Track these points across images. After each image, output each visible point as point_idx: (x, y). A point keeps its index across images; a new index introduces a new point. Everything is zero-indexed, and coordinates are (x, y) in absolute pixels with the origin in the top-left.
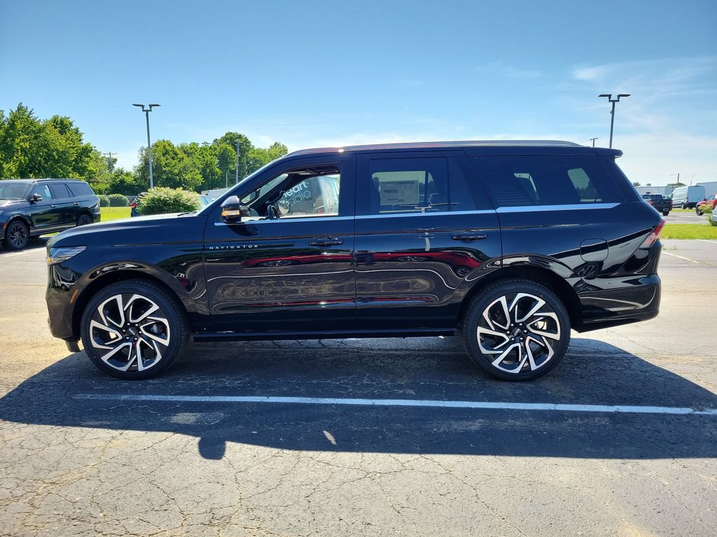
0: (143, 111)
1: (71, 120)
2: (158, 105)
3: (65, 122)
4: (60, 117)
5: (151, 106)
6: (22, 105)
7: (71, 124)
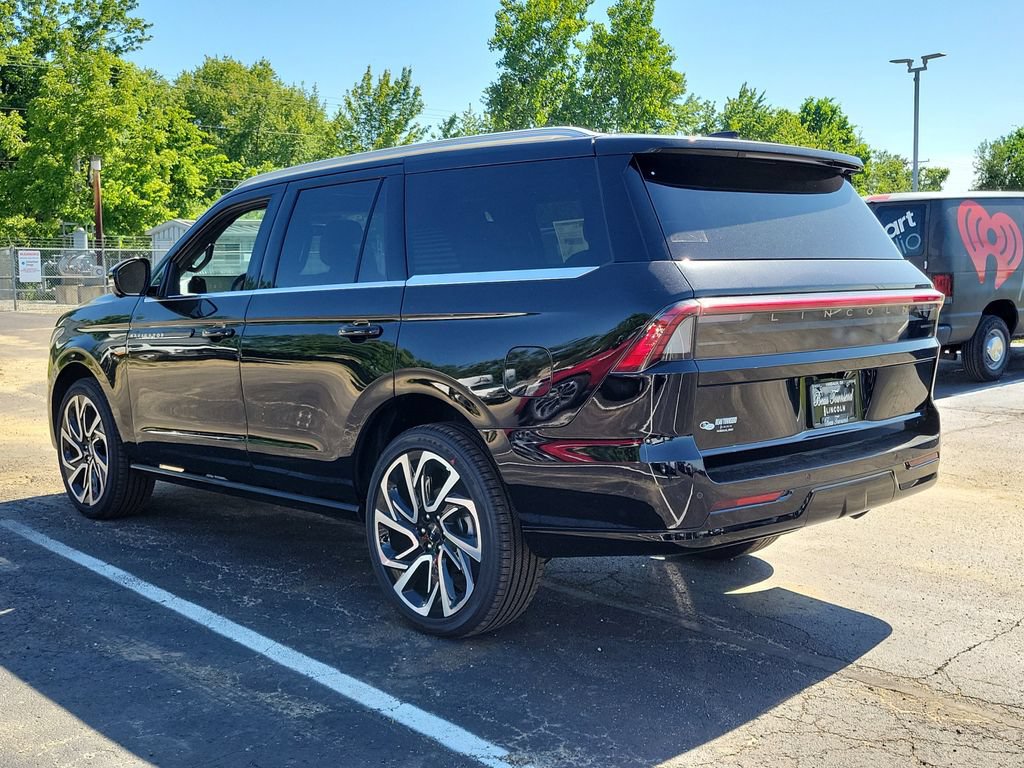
0: (910, 71)
1: (834, 103)
2: (940, 55)
3: (825, 109)
4: (815, 102)
5: (925, 59)
6: (748, 87)
7: (834, 112)
